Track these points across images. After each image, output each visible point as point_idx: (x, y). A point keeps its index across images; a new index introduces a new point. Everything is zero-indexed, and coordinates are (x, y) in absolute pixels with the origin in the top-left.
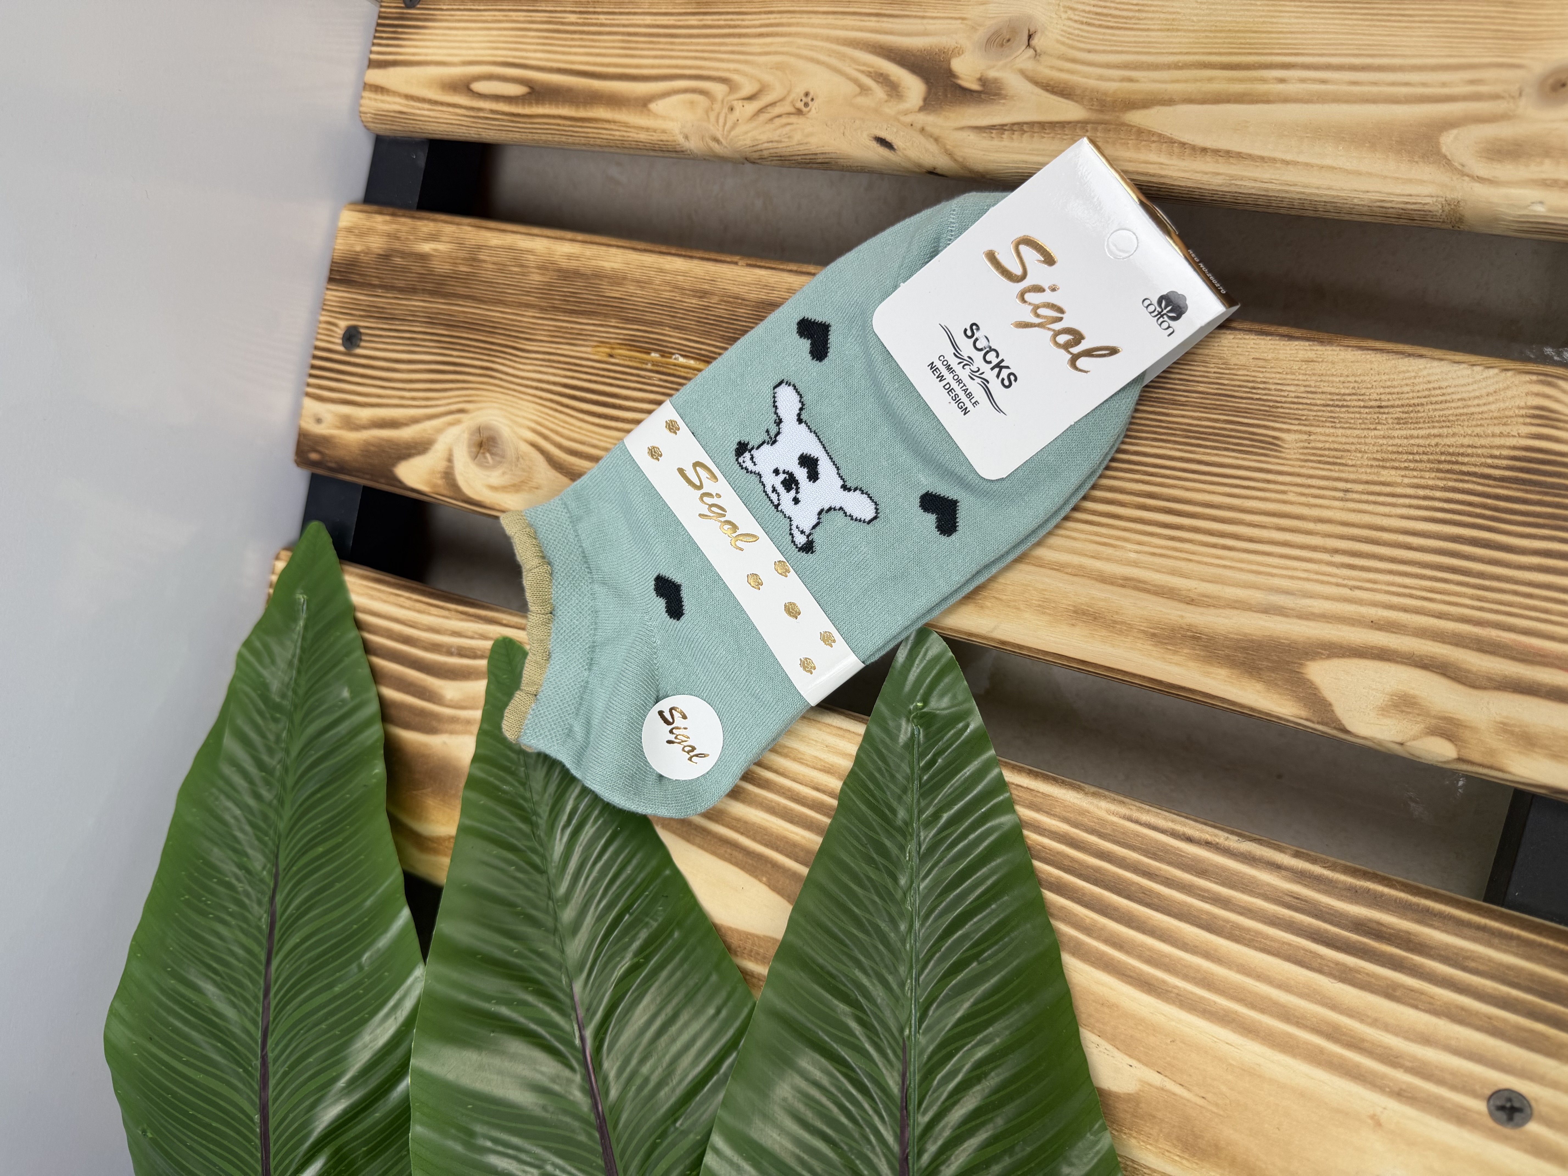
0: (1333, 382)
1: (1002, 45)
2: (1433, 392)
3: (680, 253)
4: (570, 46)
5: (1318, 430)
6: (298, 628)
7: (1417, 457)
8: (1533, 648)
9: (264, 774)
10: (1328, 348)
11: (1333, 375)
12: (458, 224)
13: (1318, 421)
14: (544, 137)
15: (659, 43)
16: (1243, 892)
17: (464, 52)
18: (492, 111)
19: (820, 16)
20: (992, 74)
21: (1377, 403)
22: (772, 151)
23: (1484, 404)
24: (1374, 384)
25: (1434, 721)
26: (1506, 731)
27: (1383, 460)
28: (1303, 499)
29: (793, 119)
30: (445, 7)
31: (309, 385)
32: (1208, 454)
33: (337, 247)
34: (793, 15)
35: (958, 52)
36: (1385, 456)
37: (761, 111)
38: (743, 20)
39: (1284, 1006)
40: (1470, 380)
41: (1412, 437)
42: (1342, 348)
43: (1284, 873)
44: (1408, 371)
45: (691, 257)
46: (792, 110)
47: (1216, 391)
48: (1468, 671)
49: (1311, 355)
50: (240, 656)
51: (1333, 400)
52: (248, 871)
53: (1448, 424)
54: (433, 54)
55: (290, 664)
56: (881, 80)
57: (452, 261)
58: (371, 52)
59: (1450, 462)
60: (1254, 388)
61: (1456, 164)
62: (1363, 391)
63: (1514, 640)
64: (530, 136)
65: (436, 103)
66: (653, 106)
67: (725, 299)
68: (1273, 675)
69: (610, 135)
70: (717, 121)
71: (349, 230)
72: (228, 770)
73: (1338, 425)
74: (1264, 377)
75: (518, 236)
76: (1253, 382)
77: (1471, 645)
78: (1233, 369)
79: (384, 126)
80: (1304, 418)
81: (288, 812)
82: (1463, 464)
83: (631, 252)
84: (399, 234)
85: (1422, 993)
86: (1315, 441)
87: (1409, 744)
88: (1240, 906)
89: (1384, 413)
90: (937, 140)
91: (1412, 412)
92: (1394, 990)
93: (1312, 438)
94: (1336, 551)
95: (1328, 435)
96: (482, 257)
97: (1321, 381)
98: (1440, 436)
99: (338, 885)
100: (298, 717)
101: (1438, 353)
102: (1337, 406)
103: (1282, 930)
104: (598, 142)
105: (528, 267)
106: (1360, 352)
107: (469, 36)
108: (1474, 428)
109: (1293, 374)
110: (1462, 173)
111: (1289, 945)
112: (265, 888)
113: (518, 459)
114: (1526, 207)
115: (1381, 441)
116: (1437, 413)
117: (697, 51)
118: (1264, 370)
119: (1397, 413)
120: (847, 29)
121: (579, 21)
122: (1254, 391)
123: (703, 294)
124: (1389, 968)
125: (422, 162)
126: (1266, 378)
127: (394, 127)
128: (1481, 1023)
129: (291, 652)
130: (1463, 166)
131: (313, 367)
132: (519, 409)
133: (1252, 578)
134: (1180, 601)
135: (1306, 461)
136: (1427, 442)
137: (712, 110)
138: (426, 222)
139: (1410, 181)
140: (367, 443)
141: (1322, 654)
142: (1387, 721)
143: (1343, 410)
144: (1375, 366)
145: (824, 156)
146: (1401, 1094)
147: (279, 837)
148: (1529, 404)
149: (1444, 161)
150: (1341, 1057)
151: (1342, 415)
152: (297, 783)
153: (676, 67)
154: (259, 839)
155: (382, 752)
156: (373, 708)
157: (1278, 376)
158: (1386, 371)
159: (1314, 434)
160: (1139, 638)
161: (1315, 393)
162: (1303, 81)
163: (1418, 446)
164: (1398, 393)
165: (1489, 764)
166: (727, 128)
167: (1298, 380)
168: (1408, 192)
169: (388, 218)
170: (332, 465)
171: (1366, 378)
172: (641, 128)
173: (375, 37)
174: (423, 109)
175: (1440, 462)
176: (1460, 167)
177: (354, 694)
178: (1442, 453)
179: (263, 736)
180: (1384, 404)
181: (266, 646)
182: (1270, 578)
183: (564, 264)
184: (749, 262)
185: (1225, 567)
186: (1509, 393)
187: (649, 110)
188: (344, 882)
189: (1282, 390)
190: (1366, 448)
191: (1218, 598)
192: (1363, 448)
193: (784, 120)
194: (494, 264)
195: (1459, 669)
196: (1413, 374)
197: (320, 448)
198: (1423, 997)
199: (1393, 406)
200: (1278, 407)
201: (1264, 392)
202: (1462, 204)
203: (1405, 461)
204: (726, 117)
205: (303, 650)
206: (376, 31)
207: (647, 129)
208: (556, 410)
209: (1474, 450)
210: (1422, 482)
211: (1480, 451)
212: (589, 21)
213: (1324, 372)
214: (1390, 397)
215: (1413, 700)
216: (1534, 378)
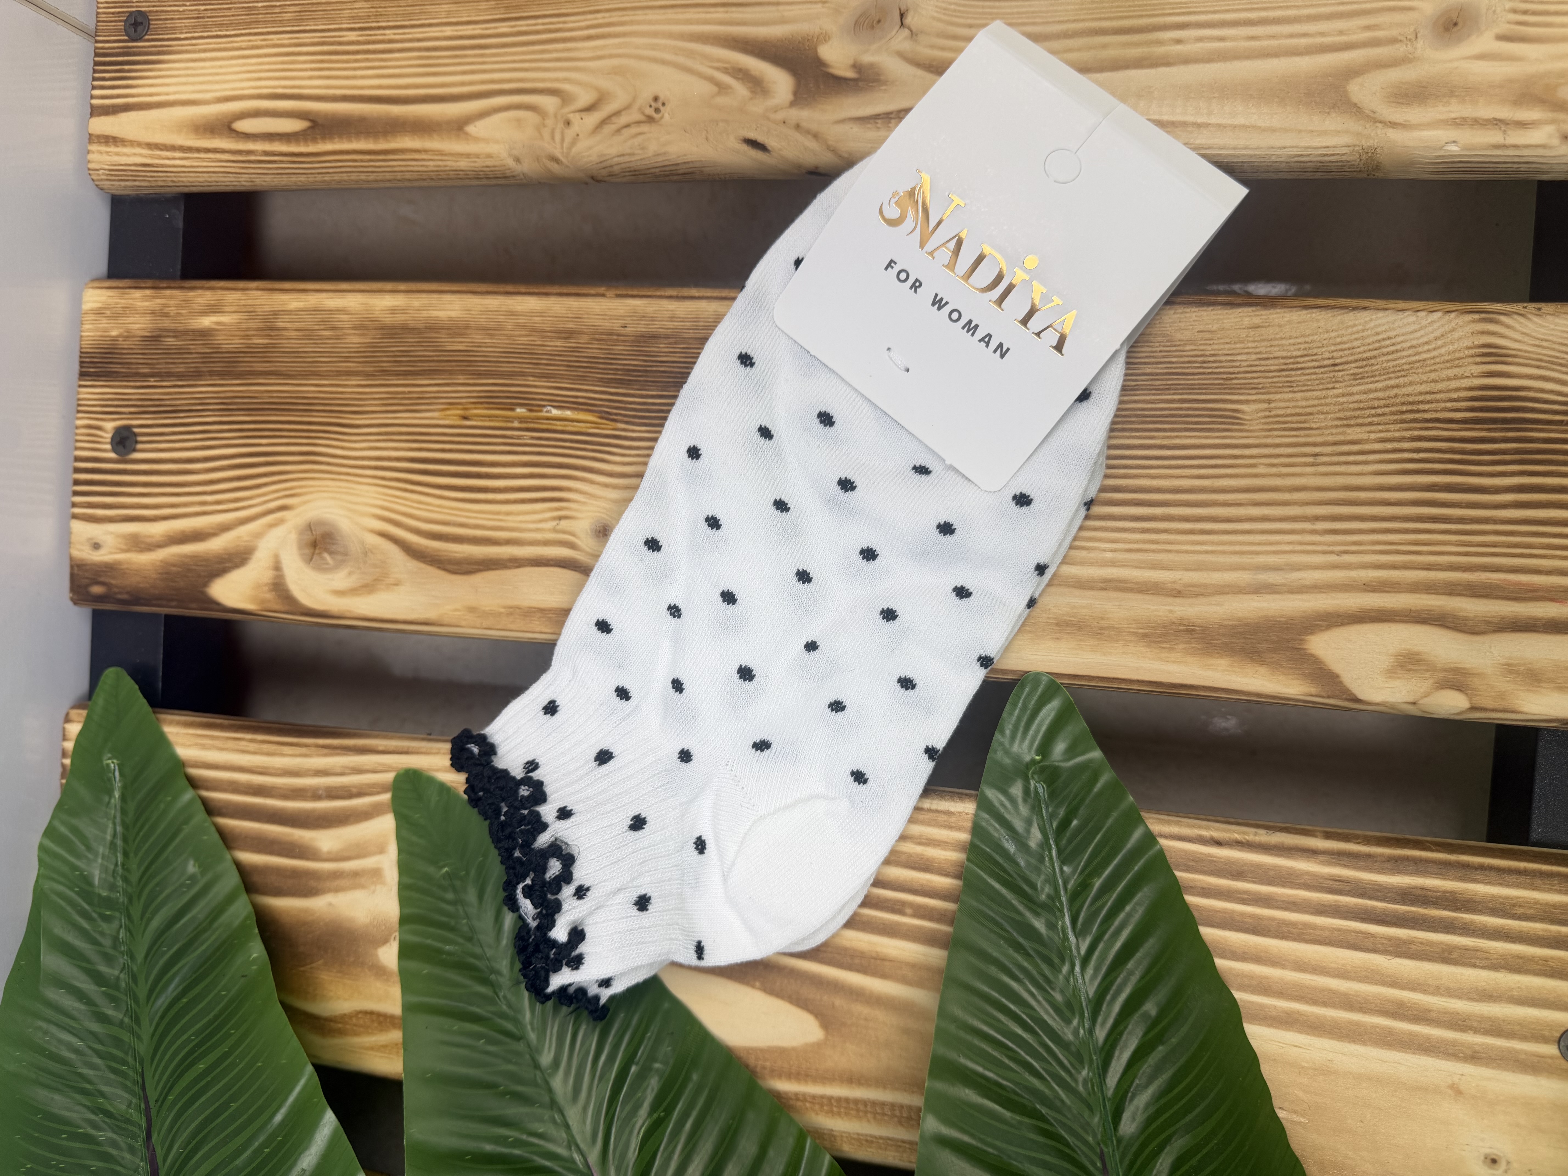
0: (1282, 345)
1: (872, 27)
2: (1383, 343)
3: (531, 291)
4: (355, 69)
5: (1278, 396)
6: (113, 801)
7: (1379, 411)
8: (1523, 585)
9: (104, 989)
10: (1272, 311)
11: (1282, 339)
12: (243, 289)
13: (1276, 387)
14: (337, 177)
15: (465, 56)
16: (1283, 885)
17: (217, 87)
18: (266, 153)
19: (658, 11)
20: (867, 59)
21: (1331, 362)
22: (624, 166)
23: (1435, 349)
24: (1325, 342)
25: (1441, 675)
26: (1511, 672)
27: (1346, 419)
28: (1274, 470)
29: (644, 128)
30: (182, 36)
31: (74, 505)
32: (1168, 437)
33: (83, 334)
34: (625, 13)
35: (825, 38)
36: (1348, 414)
37: (604, 122)
38: (565, 22)
39: (1346, 995)
40: (1416, 327)
41: (1370, 391)
42: (1286, 310)
43: (1321, 858)
44: (1355, 325)
45: (547, 294)
46: (641, 117)
47: (1166, 371)
48: (1466, 619)
49: (1257, 320)
50: (42, 848)
51: (1286, 364)
52: (108, 1114)
53: (1403, 373)
54: (175, 93)
55: (113, 845)
56: (740, 76)
57: (242, 333)
58: (92, 97)
59: (1411, 411)
60: (1205, 362)
61: (1367, 112)
62: (1315, 351)
63: (1505, 580)
64: (319, 178)
65: (190, 149)
66: (471, 129)
67: (597, 336)
68: (1274, 656)
69: (422, 166)
70: (553, 138)
71: (99, 312)
72: (53, 994)
73: (1296, 389)
74: (1212, 350)
75: (324, 295)
76: (1202, 356)
77: (1464, 592)
78: (1179, 345)
79: (123, 183)
80: (1260, 386)
81: (146, 1029)
82: (1425, 411)
83: (470, 296)
84: (166, 310)
85: (1477, 950)
86: (1276, 408)
87: (1421, 702)
88: (1283, 901)
89: (1339, 371)
90: (816, 136)
91: (1366, 366)
92: (1450, 953)
93: (1272, 405)
94: (1317, 518)
95: (1288, 401)
96: (281, 325)
97: (1271, 346)
98: (1397, 386)
99: (234, 1105)
100: (136, 912)
101: (1380, 303)
102: (1292, 369)
103: (1330, 917)
104: (408, 176)
105: (342, 328)
106: (1304, 312)
107: (221, 67)
108: (1429, 374)
109: (1242, 342)
110: (1374, 120)
111: (1339, 930)
112: (136, 1130)
113: (365, 554)
114: (1441, 148)
115: (1342, 400)
116: (1391, 364)
117: (514, 62)
118: (1211, 342)
119: (1352, 369)
120: (691, 24)
121: (360, 38)
122: (1205, 365)
123: (569, 334)
124: (1442, 932)
125: (180, 223)
126: (1215, 350)
127: (137, 183)
128: (1538, 967)
129: (110, 831)
130: (1374, 113)
131: (77, 482)
132: (357, 495)
133: (1236, 559)
134: (1167, 595)
135: (1271, 430)
136: (1387, 394)
137: (544, 126)
138: (200, 292)
139: (1324, 133)
140: (166, 564)
141: (1321, 626)
142: (1397, 683)
143: (1299, 372)
144: (1322, 324)
145: (687, 166)
146: (1474, 1057)
147: (142, 1063)
148: (1476, 343)
149: (1355, 110)
150: (1411, 1034)
151: (1298, 379)
152: (151, 991)
153: (492, 82)
154: (114, 1071)
155: (257, 931)
156: (233, 879)
157: (1227, 346)
158: (1334, 328)
159: (1274, 401)
160: (1131, 641)
161: (1267, 359)
162: (1200, 39)
163: (1378, 399)
164: (1349, 349)
165: (1501, 707)
166: (565, 145)
167: (1247, 348)
168: (1324, 144)
169: (148, 292)
170: (125, 597)
171: (1315, 337)
172: (461, 155)
173: (94, 79)
174: (174, 159)
175: (1402, 413)
176: (1371, 115)
177: (204, 868)
178: (1403, 404)
179: (95, 942)
180: (1338, 361)
181: (75, 830)
182: (1254, 556)
183: (388, 319)
184: (619, 292)
185: (1207, 552)
186: (1456, 335)
187: (467, 134)
188: (242, 1100)
189: (1233, 361)
190: (1328, 408)
191: (1206, 586)
192: (1325, 409)
193: (634, 130)
194: (297, 330)
195: (1455, 617)
196: (1360, 328)
197: (102, 579)
198: (1479, 953)
199: (1346, 363)
200: (1232, 379)
201: (1215, 365)
202: (1379, 151)
203: (1368, 417)
204: (562, 134)
205: (124, 824)
206: (95, 71)
207: (468, 155)
208: (406, 490)
209: (1433, 396)
210: (1389, 435)
211: (1438, 396)
212: (374, 38)
213: (1273, 337)
214: (1341, 353)
215: (1417, 657)
216: (1477, 316)
